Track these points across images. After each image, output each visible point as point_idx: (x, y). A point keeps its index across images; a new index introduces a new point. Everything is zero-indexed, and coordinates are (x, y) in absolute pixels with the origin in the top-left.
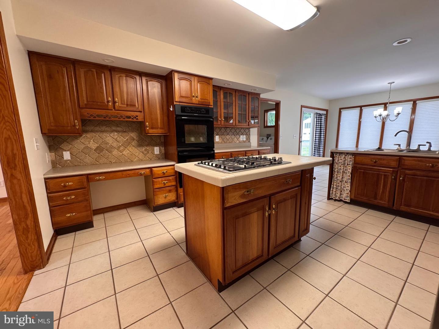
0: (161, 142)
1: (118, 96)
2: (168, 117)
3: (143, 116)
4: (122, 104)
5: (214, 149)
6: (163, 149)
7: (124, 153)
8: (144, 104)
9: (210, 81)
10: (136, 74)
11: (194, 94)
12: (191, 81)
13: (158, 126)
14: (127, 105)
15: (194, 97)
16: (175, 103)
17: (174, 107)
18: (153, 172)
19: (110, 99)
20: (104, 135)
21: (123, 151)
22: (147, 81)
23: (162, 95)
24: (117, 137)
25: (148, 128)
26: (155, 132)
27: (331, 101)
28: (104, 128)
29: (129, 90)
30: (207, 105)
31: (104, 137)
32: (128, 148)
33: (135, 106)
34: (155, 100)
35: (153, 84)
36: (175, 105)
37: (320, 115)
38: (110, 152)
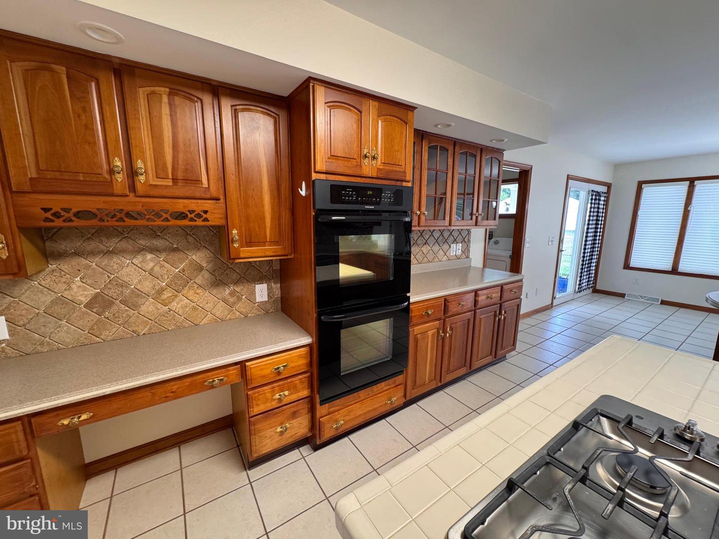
0: (273, 270)
1: (143, 152)
2: (293, 212)
3: (224, 211)
4: (157, 178)
5: (408, 295)
6: (276, 287)
7: (174, 305)
8: (227, 178)
9: (410, 113)
10: (203, 90)
11: (365, 151)
12: (361, 112)
13: (266, 237)
14: (175, 180)
15: (366, 156)
16: (314, 176)
17: (311, 185)
18: (248, 373)
19: (119, 164)
20: (115, 262)
21: (170, 303)
22: (236, 110)
23: (276, 152)
24: (154, 266)
25: (236, 245)
26: (256, 255)
27: (618, 166)
28: (113, 243)
29: (181, 137)
30: (398, 180)
31: (115, 267)
32: (184, 292)
33: (199, 181)
34: (259, 166)
35: (253, 120)
36: (314, 181)
37: (598, 194)
38: (135, 306)
